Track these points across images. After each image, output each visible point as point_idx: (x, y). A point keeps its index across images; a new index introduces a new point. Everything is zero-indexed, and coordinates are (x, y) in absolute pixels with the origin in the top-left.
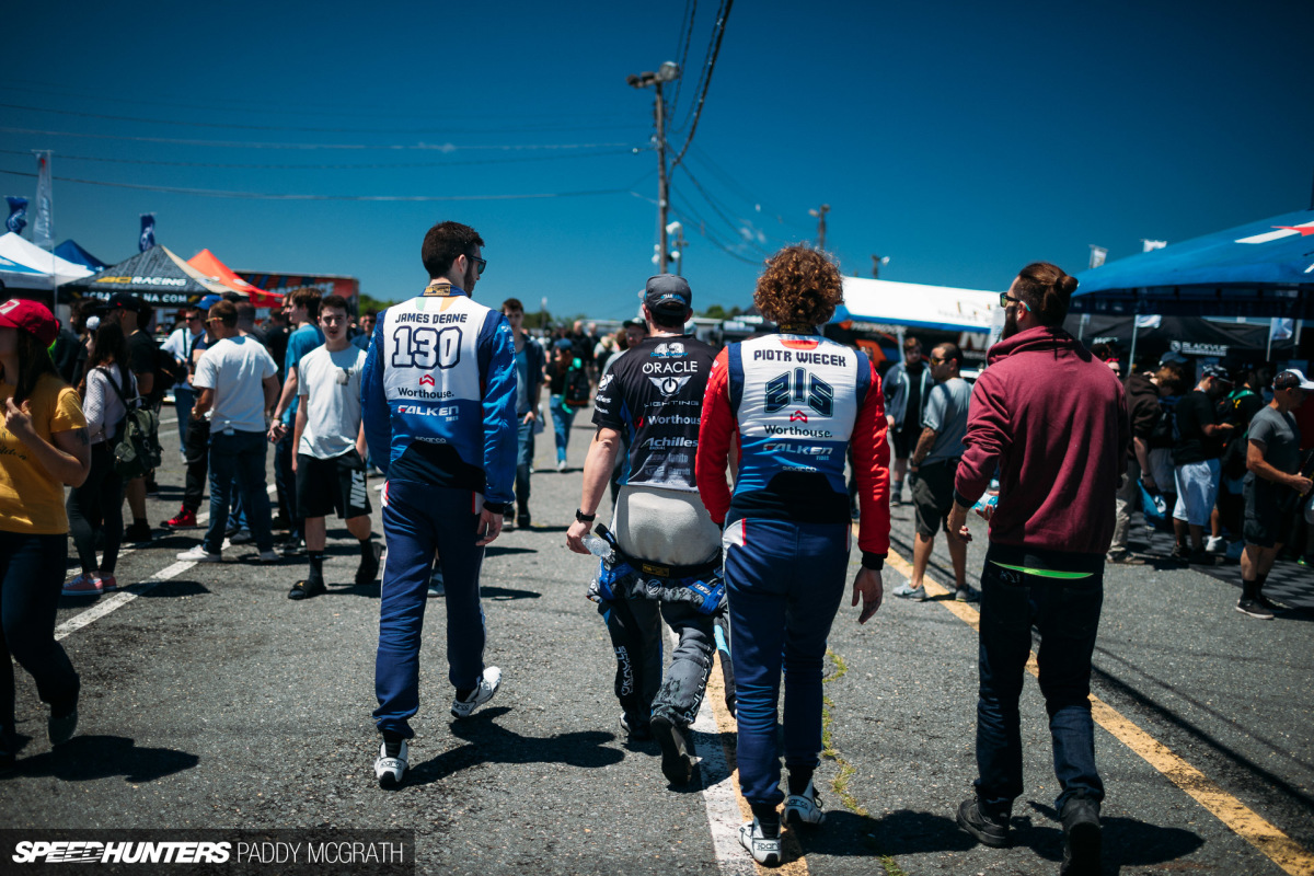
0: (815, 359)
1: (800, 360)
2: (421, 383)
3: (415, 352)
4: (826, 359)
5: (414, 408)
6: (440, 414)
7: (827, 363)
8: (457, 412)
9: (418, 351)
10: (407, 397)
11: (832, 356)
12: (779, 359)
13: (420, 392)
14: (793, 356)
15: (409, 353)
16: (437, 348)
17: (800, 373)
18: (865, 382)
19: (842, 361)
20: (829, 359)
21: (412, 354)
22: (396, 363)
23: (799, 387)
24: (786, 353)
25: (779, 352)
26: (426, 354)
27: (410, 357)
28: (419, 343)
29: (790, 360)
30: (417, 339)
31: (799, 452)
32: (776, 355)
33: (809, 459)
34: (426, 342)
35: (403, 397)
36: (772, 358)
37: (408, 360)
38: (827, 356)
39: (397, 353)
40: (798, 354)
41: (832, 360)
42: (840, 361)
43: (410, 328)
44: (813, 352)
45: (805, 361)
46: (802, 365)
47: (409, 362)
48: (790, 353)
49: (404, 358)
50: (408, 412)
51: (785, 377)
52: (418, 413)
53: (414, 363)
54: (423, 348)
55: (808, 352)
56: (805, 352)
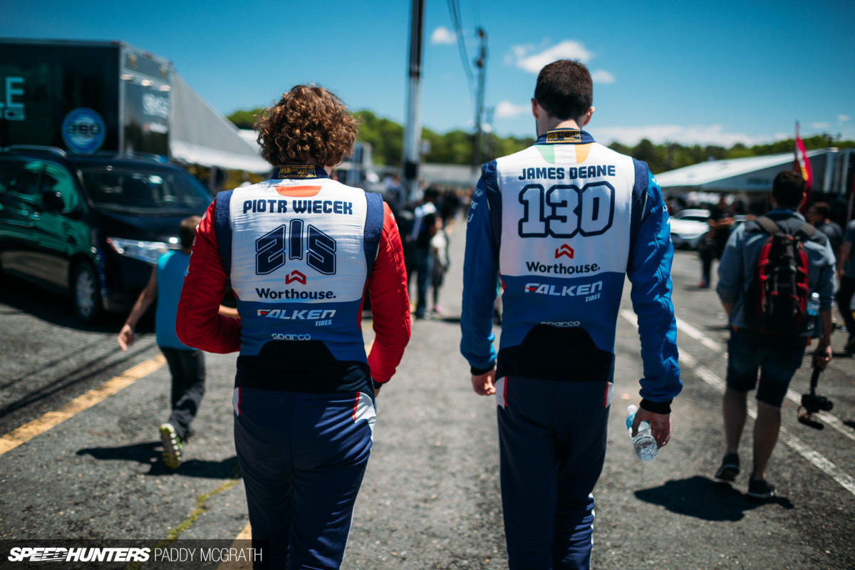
0: (315, 207)
1: (297, 210)
2: (557, 255)
3: (550, 218)
4: (328, 207)
5: (547, 287)
6: (579, 293)
7: (330, 211)
8: (600, 288)
9: (554, 217)
10: (538, 273)
11: (336, 203)
12: (272, 211)
13: (556, 267)
14: (289, 206)
15: (542, 219)
16: (578, 211)
17: (297, 225)
18: (374, 232)
19: (348, 208)
20: (332, 207)
21: (546, 221)
22: (525, 231)
23: (296, 243)
24: (280, 202)
25: (272, 202)
26: (564, 219)
27: (543, 224)
28: (554, 206)
29: (285, 211)
30: (552, 201)
31: (294, 317)
32: (268, 205)
33: (307, 326)
34: (564, 204)
35: (533, 273)
36: (264, 210)
37: (540, 228)
38: (330, 203)
39: (526, 219)
40: (294, 202)
41: (336, 207)
42: (346, 208)
43: (540, 186)
44: (313, 199)
45: (303, 211)
46: (299, 215)
47: (542, 231)
48: (285, 203)
49: (535, 225)
50: (539, 291)
51: (280, 231)
52: (552, 293)
53: (548, 232)
54: (560, 211)
55: (307, 199)
56: (303, 199)
